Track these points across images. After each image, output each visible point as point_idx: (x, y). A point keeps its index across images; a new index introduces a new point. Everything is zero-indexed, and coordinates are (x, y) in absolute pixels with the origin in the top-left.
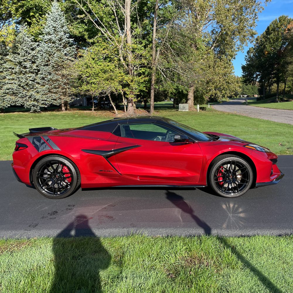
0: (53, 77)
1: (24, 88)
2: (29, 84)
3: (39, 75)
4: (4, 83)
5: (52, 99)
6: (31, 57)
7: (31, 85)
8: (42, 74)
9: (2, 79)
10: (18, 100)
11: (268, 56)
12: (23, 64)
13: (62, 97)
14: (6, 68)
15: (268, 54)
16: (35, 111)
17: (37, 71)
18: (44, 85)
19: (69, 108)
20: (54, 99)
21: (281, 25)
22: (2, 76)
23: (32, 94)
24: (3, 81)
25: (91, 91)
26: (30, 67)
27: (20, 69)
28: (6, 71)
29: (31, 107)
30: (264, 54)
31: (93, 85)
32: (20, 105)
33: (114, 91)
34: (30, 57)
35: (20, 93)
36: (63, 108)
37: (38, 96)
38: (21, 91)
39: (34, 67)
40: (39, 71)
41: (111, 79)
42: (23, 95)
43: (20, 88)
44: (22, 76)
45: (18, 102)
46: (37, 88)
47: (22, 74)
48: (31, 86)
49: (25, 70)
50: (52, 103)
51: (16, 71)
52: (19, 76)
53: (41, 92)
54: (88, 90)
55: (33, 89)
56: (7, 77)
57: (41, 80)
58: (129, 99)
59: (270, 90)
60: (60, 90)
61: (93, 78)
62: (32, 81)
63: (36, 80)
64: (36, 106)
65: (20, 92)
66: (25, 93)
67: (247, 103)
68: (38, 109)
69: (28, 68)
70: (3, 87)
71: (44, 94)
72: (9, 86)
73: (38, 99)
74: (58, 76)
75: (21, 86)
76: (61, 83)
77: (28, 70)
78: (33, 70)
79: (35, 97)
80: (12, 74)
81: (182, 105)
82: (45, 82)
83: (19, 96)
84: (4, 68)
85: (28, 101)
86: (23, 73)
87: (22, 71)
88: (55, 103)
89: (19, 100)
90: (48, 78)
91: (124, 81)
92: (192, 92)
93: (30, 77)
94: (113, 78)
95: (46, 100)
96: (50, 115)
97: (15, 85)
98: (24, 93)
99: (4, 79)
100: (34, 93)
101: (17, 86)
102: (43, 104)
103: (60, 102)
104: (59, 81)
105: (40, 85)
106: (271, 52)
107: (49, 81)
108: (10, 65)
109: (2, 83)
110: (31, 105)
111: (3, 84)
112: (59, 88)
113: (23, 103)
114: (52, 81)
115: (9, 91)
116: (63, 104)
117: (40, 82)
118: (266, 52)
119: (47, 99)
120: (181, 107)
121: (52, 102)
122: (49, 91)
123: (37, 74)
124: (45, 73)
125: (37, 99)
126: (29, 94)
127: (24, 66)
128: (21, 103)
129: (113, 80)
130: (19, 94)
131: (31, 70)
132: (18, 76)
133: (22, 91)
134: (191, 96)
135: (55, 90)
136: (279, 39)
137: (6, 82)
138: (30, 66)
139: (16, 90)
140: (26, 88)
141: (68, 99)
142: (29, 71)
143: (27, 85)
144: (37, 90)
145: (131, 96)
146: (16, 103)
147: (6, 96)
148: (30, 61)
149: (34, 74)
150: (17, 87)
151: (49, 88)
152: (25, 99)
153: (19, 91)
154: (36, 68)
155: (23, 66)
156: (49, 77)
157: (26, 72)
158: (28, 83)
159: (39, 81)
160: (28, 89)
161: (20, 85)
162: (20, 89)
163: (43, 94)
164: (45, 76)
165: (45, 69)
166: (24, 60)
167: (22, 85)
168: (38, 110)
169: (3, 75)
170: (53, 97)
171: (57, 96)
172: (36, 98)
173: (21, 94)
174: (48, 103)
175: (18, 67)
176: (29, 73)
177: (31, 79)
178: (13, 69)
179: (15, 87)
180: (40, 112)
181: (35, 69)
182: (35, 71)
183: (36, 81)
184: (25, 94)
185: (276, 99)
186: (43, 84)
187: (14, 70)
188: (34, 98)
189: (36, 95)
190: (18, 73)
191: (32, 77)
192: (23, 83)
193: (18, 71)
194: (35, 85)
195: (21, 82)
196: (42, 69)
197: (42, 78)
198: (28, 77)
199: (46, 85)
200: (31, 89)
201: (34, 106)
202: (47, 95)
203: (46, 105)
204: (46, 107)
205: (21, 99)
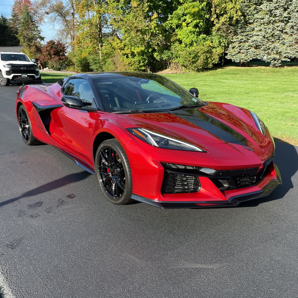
1: (269, 40)
2: (275, 35)
3: (290, 24)
4: (251, 35)
5: (296, 52)
6: (285, 3)
8: (292, 22)
9: (251, 31)
10: (259, 53)
12: (273, 12)
14: (257, 18)
16: (274, 66)
17: (287, 19)
22: (251, 28)
23: (275, 46)
24: (252, 33)
27: (269, 18)
28: (257, 22)
29: (272, 60)
32: (261, 59)
34: (283, 3)
35: (263, 45)
37: (282, 48)
38: (264, 43)
39: (285, 14)
40: (290, 18)
42: (266, 48)
43: (264, 39)
44: (271, 26)
45: (259, 56)
46: (284, 39)
47: (271, 24)
48: (277, 37)
49: (274, 19)
50: (296, 56)
51: (265, 21)
52: (266, 27)
53: (287, 43)
55: (279, 41)
56: (256, 29)
57: (290, 29)
63: (285, 29)
64: (277, 60)
65: (264, 44)
66: (269, 45)
68: (278, 63)
70: (249, 39)
71: (290, 46)
72: (255, 38)
73: (280, 52)
77: (277, 18)
78: (282, 18)
80: (261, 25)
82: (295, 31)
83: (262, 49)
84: (255, 19)
85: (271, 54)
87: (271, 21)
93: (278, 27)
97: (261, 36)
99: (253, 30)
100: (279, 45)
101: (261, 38)
102: (285, 57)
105: (288, 36)
107: (297, 30)
108: (261, 15)
109: (249, 35)
110: (271, 58)
111: (251, 37)
113: (264, 56)
115: (252, 43)
117: (289, 32)
119: (291, 52)
121: (296, 55)
122: (296, 42)
123: (287, 22)
124: (296, 21)
126: (272, 46)
127: (274, 14)
128: (262, 57)
130: (262, 47)
131: (280, 19)
133: (266, 43)
137: (254, 34)
138: (280, 14)
139: (260, 42)
140: (271, 40)
142: (278, 20)
143: (272, 35)
144: (283, 42)
147: (250, 49)
148: (282, 8)
149: (283, 22)
150: (261, 39)
151: (296, 39)
152: (267, 51)
154: (287, 16)
155: (273, 14)
157: (275, 22)
158: (274, 33)
159: (288, 31)
161: (264, 37)
162: (264, 41)
163: (287, 46)
164: (295, 24)
166: (275, 7)
167: (266, 37)
168: (279, 64)
169: (252, 26)
172: (278, 51)
173: (264, 47)
174: (292, 56)
175: (268, 16)
176: (278, 22)
177: (279, 29)
178: (263, 19)
179: (259, 39)
180: (284, 67)
181: (285, 17)
182: (285, 19)
183: (284, 31)
184: (269, 47)
186: (291, 34)
187: (263, 20)
188: (276, 50)
189: (280, 47)
190: (267, 23)
191: (280, 27)
192: (269, 34)
193: (266, 21)
194: (281, 35)
195: (267, 33)
196: (293, 16)
197: (291, 27)
198: (276, 26)
199: (293, 35)
200: (277, 41)
201: (275, 60)
202: (292, 46)
203: (289, 59)
204: (289, 61)
205: (263, 52)
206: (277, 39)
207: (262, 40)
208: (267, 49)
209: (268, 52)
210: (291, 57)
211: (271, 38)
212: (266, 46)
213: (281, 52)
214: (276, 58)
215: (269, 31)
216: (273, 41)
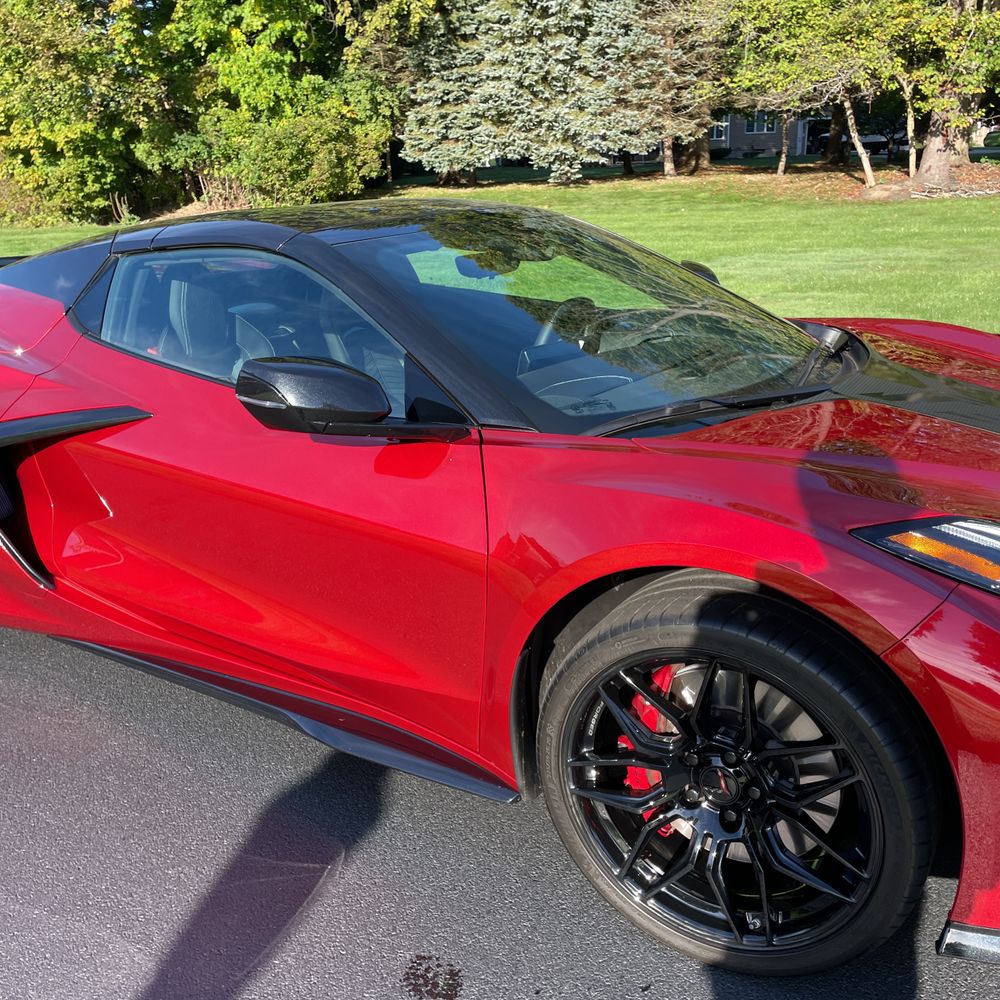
0: (634, 44)
1: (535, 94)
2: (553, 78)
3: (590, 41)
4: (476, 79)
5: (623, 132)
7: (560, 81)
8: (600, 34)
9: (473, 65)
10: (512, 138)
13: (667, 122)
14: (487, 21)
17: (582, 23)
18: (600, 79)
19: (705, 163)
20: (630, 133)
22: (471, 53)
23: (557, 116)
24: (476, 69)
26: (560, 12)
27: (527, 19)
28: (486, 33)
29: (553, 163)
31: (784, 65)
32: (519, 158)
33: (863, 83)
35: (521, 112)
36: (669, 166)
37: (578, 123)
38: (523, 104)
40: (589, 20)
41: (860, 32)
42: (531, 120)
43: (521, 92)
44: (534, 47)
45: (511, 147)
46: (580, 90)
47: (534, 40)
48: (559, 84)
49: (542, 24)
50: (625, 147)
51: (515, 29)
52: (521, 49)
53: (590, 105)
55: (565, 96)
56: (488, 56)
57: (595, 57)
58: (936, 117)
60: (656, 92)
61: (782, 34)
62: (564, 62)
63: (580, 57)
64: (568, 159)
65: (522, 106)
66: (538, 111)
68: (573, 171)
69: (553, 15)
70: (472, 93)
71: (601, 114)
72: (489, 88)
73: (576, 135)
74: (653, 37)
75: (527, 87)
76: (660, 66)
77: (552, 21)
78: (568, 19)
79: (566, 127)
80: (504, 43)
82: (609, 63)
83: (518, 123)
84: (480, 23)
85: (547, 141)
86: (536, 37)
87: (532, 28)
88: (637, 146)
89: (514, 141)
90: (617, 48)
91: (918, 36)
93: (558, 49)
94: (869, 24)
95: (604, 138)
96: (610, 196)
97: (507, 82)
98: (533, 111)
99: (479, 62)
100: (567, 110)
101: (512, 87)
102: (592, 151)
103: (650, 141)
104: (655, 56)
105: (592, 79)
107: (620, 59)
108: (498, 9)
109: (470, 79)
110: (552, 155)
111: (475, 83)
112: (652, 85)
113: (527, 149)
114: (633, 58)
115: (485, 106)
116: (669, 148)
117: (592, 67)
119: (608, 133)
121: (624, 143)
122: (619, 101)
123: (584, 34)
124: (610, 30)
125: (571, 133)
126: (548, 115)
127: (542, 6)
128: (522, 151)
129: (868, 33)
130: (516, 118)
131: (562, 22)
132: (518, 49)
133: (529, 103)
135: (634, 96)
137: (484, 72)
139: (508, 102)
140: (543, 93)
141: (685, 129)
142: (555, 25)
143: (544, 79)
144: (579, 99)
145: (943, 106)
146: (507, 150)
147: (479, 124)
149: (571, 35)
150: (512, 90)
151: (617, 89)
152: (534, 133)
153: (518, 105)
154: (582, 12)
155: (538, 7)
156: (621, 43)
157: (546, 32)
158: (548, 72)
159: (588, 64)
160: (547, 95)
161: (519, 84)
162: (521, 96)
163: (595, 115)
164: (608, 41)
165: (612, 11)
167: (526, 83)
168: (574, 174)
169: (475, 47)
170: (629, 121)
171: (648, 115)
172: (568, 130)
173: (524, 117)
174: (611, 145)
175: (521, 13)
176: (556, 34)
177: (561, 56)
178: (507, 22)
179: (505, 89)
180: (587, 184)
181: (577, 18)
182: (576, 23)
183: (577, 63)
184: (537, 117)
186: (600, 73)
187: (507, 27)
188: (562, 129)
189: (571, 117)
190: (522, 37)
191: (564, 50)
192: (533, 73)
193: (519, 30)
194: (571, 78)
195: (526, 71)
196: (600, 15)
197: (599, 50)
198: (552, 49)
199: (608, 78)
200: (560, 97)
201: (562, 162)
202: (609, 115)
203: (603, 155)
204: (603, 164)
205: (523, 135)
206: (560, 92)
207: (514, 93)
208: (534, 125)
209: (538, 136)
210: (609, 150)
211: (542, 88)
212: (529, 113)
213: (580, 134)
214: (566, 154)
215: (533, 63)
216: (546, 99)
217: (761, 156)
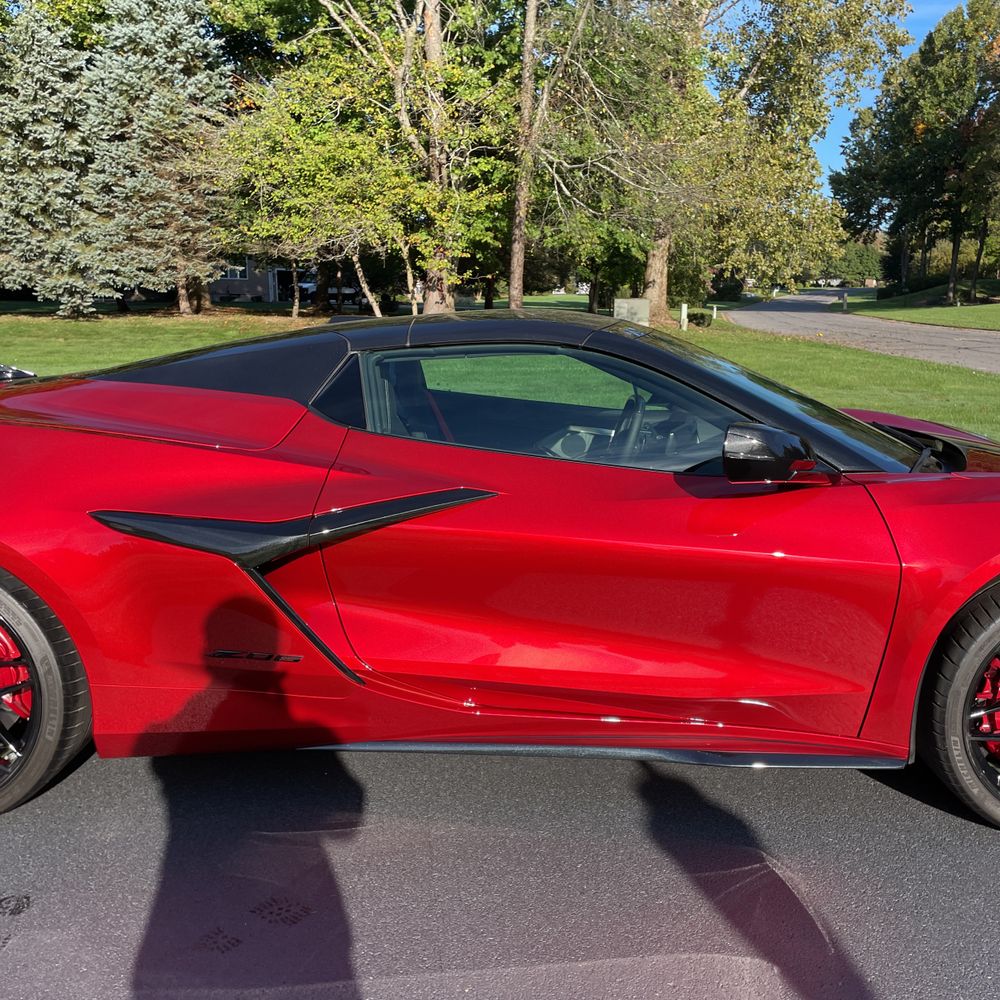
0: (143, 186)
1: (34, 225)
2: (54, 210)
3: (91, 177)
5: (139, 269)
6: (62, 104)
7: (62, 214)
8: (103, 171)
10: (9, 268)
11: (925, 142)
12: (31, 131)
13: (180, 262)
15: (927, 131)
16: (76, 313)
17: (82, 160)
18: (111, 216)
19: (207, 304)
20: (146, 270)
21: (977, 30)
23: (63, 248)
25: (289, 241)
26: (57, 145)
27: (19, 149)
29: (62, 295)
30: (912, 131)
31: (295, 219)
32: (20, 288)
33: (374, 241)
34: (57, 104)
35: (19, 241)
36: (184, 305)
37: (86, 257)
38: (21, 233)
39: (73, 142)
40: (90, 159)
41: (364, 198)
42: (31, 250)
43: (18, 221)
44: (25, 176)
45: (10, 277)
46: (83, 224)
47: (26, 169)
48: (61, 217)
49: (37, 155)
50: (141, 283)
51: (5, 157)
52: (13, 177)
53: (98, 240)
54: (277, 239)
55: (68, 229)
57: (98, 194)
59: (925, 262)
60: (169, 233)
61: (294, 191)
62: (63, 195)
63: (82, 192)
64: (78, 293)
65: (19, 236)
66: (39, 241)
67: (845, 307)
68: (86, 304)
69: (48, 147)
71: (111, 250)
73: (86, 268)
74: (162, 181)
75: (23, 217)
76: (173, 209)
77: (48, 153)
78: (67, 154)
79: (76, 260)
81: (626, 305)
82: (116, 201)
83: (15, 253)
85: (50, 273)
86: (29, 167)
87: (25, 159)
88: (151, 283)
89: (13, 270)
90: (124, 187)
91: (413, 206)
92: (662, 257)
93: (57, 181)
94: (372, 190)
95: (117, 273)
96: (132, 331)
98: (34, 242)
100: (72, 243)
101: (6, 215)
102: (104, 286)
103: (168, 279)
104: (168, 200)
105: (96, 215)
106: (937, 125)
107: (127, 198)
110: (60, 287)
112: (165, 226)
113: (30, 280)
114: (142, 199)
116: (183, 287)
117: (96, 203)
118: (921, 126)
119: (122, 269)
120: (622, 311)
121: (140, 280)
122: (130, 238)
123: (83, 171)
124: (115, 169)
125: (82, 266)
126: (52, 246)
127: (36, 138)
128: (24, 282)
129: (371, 199)
130: (14, 247)
131: (59, 156)
132: (10, 178)
133: (27, 233)
134: (658, 271)
135: (149, 235)
136: (966, 79)
138: (57, 138)
139: (2, 230)
140: (43, 224)
141: (203, 271)
142: (51, 158)
143: (44, 210)
144: (85, 233)
145: (435, 266)
146: (5, 280)
148: (57, 122)
149: (70, 169)
150: (7, 218)
151: (128, 227)
152: (36, 264)
153: (15, 234)
154: (80, 148)
155: (30, 138)
156: (129, 182)
157: (41, 162)
158: (48, 204)
159: (91, 200)
160: (48, 226)
161: (16, 212)
162: (18, 225)
163: (105, 250)
164: (114, 180)
165: (115, 152)
166: (33, 114)
167: (24, 212)
168: (88, 307)
170: (144, 259)
171: (160, 256)
172: (78, 263)
173: (23, 246)
174: (127, 282)
175: (10, 142)
176: (51, 166)
177: (60, 188)
180: (97, 318)
181: (76, 153)
182: (75, 158)
183: (78, 198)
184: (39, 247)
185: (946, 294)
186: (107, 209)
188: (71, 261)
189: (78, 251)
190: (13, 166)
191: (64, 183)
192: (30, 203)
193: (10, 159)
194: (75, 212)
195: (22, 200)
196: (101, 153)
197: (102, 188)
198: (49, 181)
199: (117, 215)
200: (63, 230)
201: (72, 294)
202: (122, 251)
203: (117, 290)
204: (117, 299)
205: (24, 264)
206: (63, 225)
207: (10, 222)
208: (35, 255)
209: (41, 267)
210: (124, 285)
211: (42, 219)
212: (29, 244)
213: (89, 268)
214: (76, 287)
215: (31, 194)
216: (47, 231)
217: (237, 300)
